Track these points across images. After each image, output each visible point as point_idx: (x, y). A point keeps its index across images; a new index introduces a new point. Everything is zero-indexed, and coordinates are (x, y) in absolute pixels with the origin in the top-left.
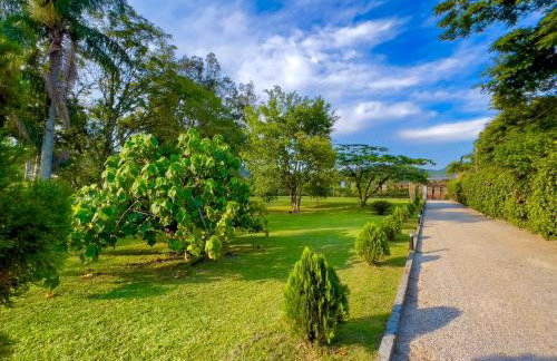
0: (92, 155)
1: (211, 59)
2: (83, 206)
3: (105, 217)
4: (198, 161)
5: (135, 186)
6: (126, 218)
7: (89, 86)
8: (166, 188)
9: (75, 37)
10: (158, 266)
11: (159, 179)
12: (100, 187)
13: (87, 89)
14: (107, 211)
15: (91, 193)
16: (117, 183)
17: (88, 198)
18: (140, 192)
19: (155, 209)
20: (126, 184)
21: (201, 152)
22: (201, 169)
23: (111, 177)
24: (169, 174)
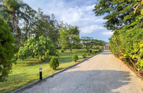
0: (22, 40)
1: (53, 15)
2: (21, 50)
3: (24, 52)
4: (43, 42)
5: (30, 47)
6: (29, 53)
7: (22, 24)
8: (36, 47)
9: (18, 14)
10: (35, 62)
11: (34, 46)
12: (24, 47)
13: (21, 25)
14: (25, 51)
15: (22, 48)
16: (27, 47)
17: (21, 49)
18: (31, 48)
19: (34, 51)
20: (28, 47)
21: (44, 40)
22: (43, 44)
23: (26, 45)
24: (37, 45)
